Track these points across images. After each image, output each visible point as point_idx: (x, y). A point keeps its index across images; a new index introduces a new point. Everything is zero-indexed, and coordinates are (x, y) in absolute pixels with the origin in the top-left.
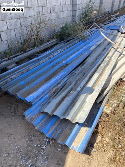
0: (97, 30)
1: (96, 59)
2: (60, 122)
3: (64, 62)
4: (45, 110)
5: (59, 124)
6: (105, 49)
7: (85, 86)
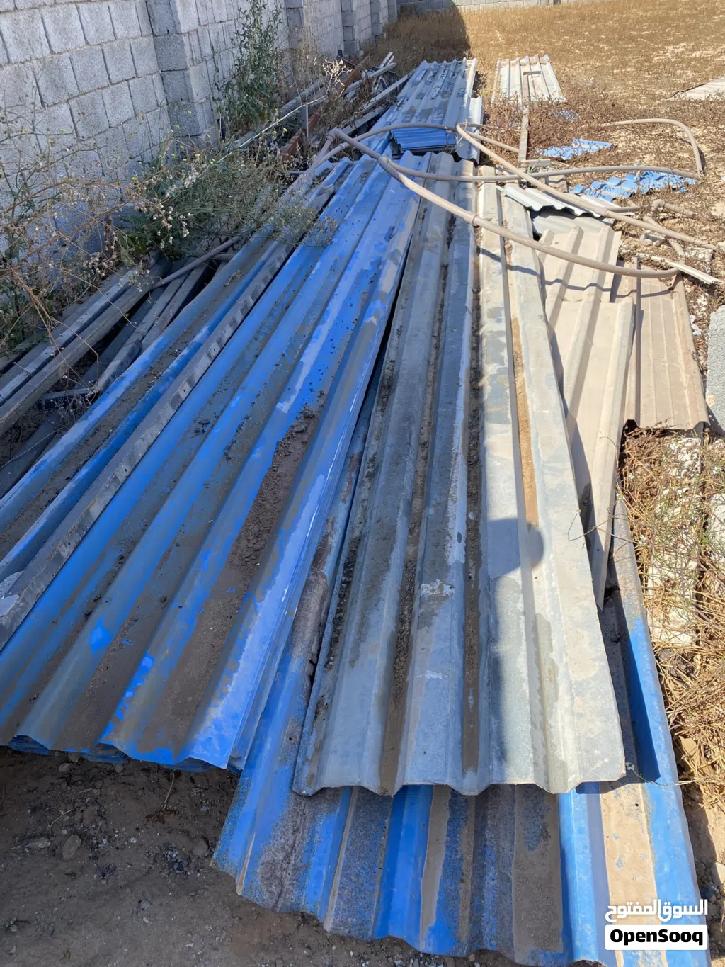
0: (339, 165)
1: (438, 339)
2: (453, 810)
3: (284, 407)
4: (335, 774)
5: (453, 834)
6: (445, 268)
7: (476, 523)
